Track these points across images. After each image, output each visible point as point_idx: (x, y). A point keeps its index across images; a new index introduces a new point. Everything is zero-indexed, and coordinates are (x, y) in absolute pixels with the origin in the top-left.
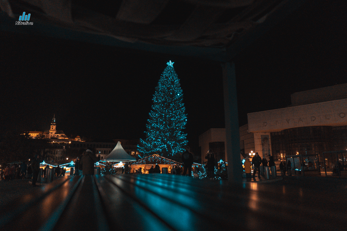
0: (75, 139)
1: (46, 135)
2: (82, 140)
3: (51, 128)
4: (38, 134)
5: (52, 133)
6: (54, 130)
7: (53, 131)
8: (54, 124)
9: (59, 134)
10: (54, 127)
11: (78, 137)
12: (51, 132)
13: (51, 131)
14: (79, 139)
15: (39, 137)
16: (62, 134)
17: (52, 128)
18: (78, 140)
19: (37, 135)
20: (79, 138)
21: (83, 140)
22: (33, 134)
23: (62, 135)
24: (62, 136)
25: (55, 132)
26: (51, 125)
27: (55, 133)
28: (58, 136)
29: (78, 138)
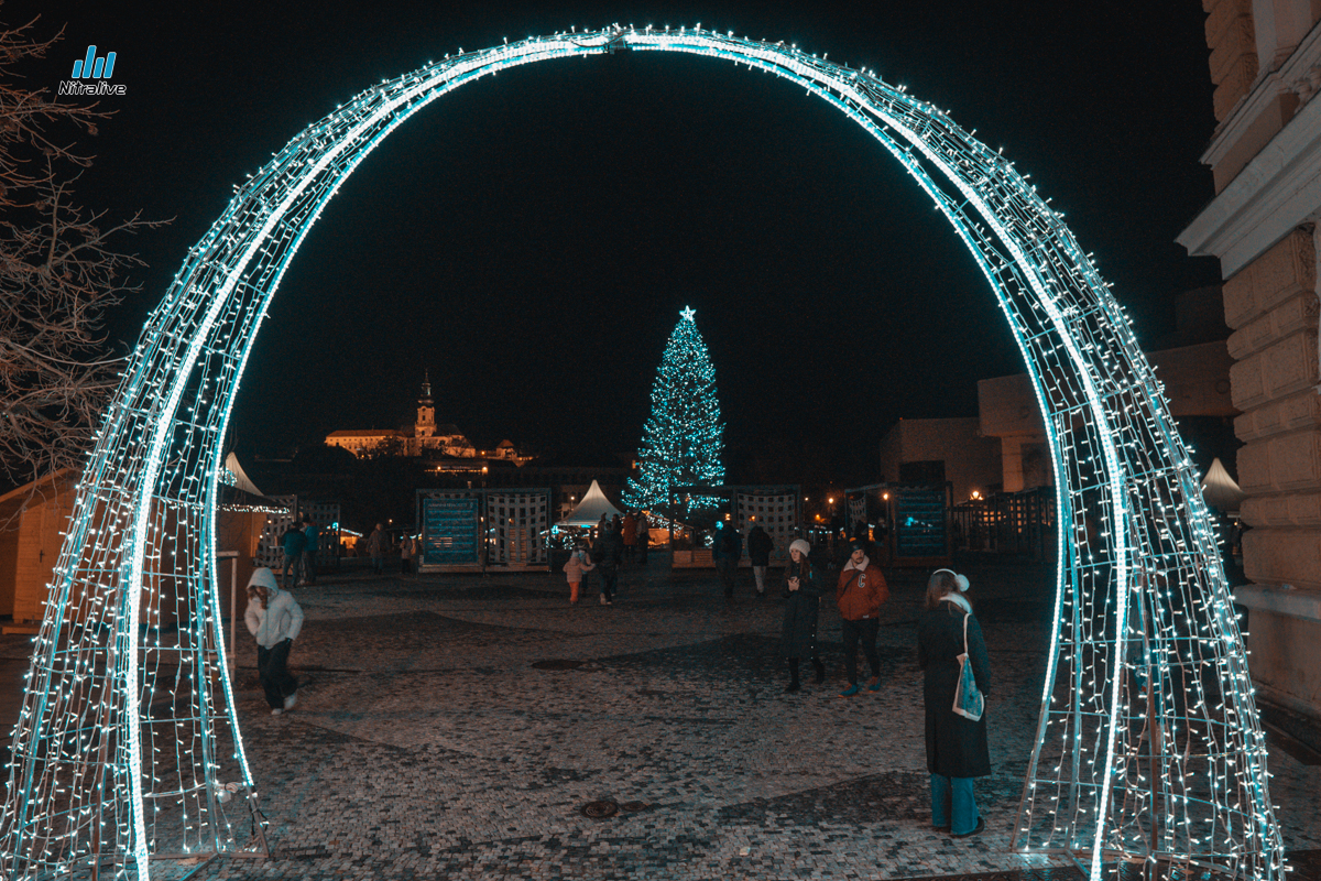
0: (498, 450)
1: (406, 440)
2: (519, 456)
3: (420, 418)
4: (382, 438)
5: (423, 433)
6: (429, 424)
7: (425, 425)
8: (429, 401)
9: (446, 435)
10: (430, 413)
11: (507, 443)
12: (420, 429)
13: (421, 425)
14: (509, 451)
15: (386, 449)
16: (455, 437)
17: (424, 418)
18: (507, 453)
19: (381, 443)
20: (510, 447)
21: (522, 456)
22: (348, 438)
23: (454, 440)
24: (456, 443)
25: (432, 429)
26: (420, 406)
27: (434, 434)
28: (442, 442)
29: (507, 448)
